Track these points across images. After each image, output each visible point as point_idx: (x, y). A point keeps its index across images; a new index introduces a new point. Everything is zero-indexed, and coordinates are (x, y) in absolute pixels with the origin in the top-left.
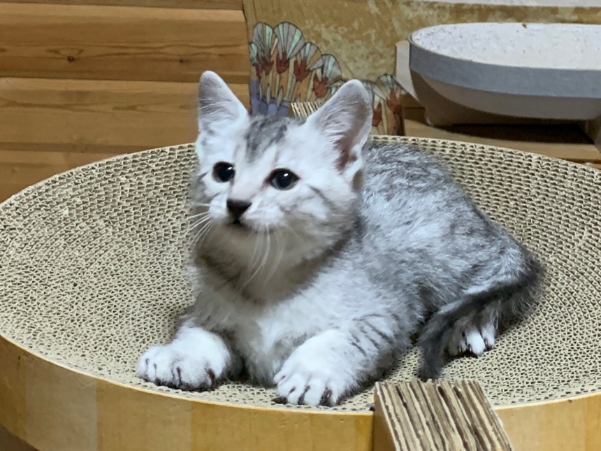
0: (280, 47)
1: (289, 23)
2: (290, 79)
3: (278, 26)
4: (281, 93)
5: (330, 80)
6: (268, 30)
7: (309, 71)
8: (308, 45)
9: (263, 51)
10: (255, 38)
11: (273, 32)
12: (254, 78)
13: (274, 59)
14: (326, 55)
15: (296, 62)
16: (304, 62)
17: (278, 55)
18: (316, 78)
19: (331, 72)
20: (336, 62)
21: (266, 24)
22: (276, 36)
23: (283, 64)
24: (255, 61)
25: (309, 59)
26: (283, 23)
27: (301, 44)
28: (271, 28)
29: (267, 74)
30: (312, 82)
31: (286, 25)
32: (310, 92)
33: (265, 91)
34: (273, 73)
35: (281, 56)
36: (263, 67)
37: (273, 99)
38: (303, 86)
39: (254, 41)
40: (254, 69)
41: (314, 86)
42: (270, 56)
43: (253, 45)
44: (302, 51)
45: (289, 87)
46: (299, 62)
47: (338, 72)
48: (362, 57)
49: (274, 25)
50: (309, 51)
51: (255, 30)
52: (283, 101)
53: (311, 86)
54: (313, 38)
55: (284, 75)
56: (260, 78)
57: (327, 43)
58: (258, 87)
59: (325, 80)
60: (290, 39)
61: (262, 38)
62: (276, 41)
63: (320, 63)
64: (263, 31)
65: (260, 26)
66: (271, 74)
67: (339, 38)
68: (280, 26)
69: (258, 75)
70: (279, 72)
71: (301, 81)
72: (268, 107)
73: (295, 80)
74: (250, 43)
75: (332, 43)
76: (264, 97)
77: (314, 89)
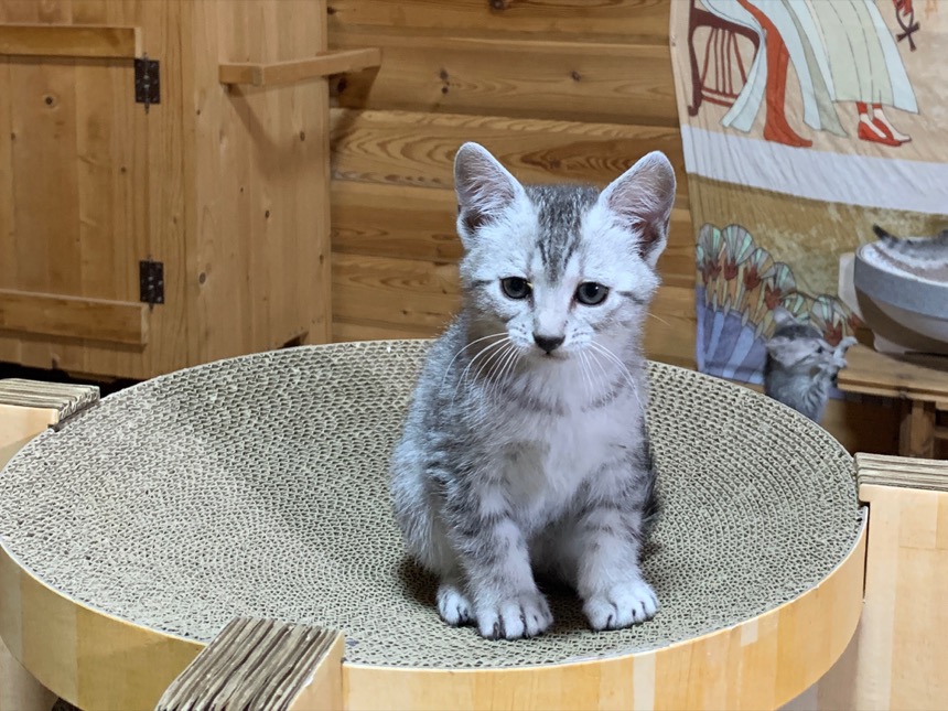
0: (729, 252)
1: (739, 227)
2: (739, 287)
3: (726, 229)
4: (729, 302)
5: (783, 291)
6: (717, 233)
7: (760, 280)
8: (759, 252)
9: (710, 255)
10: (701, 240)
11: (722, 234)
12: (700, 283)
13: (721, 264)
14: (779, 263)
15: (746, 269)
16: (755, 268)
17: (726, 260)
18: (768, 288)
19: (784, 283)
20: (791, 273)
21: (714, 226)
22: (724, 240)
23: (732, 270)
24: (702, 265)
25: (760, 266)
26: (732, 225)
27: (752, 250)
28: (718, 228)
29: (714, 279)
30: (763, 293)
31: (736, 228)
32: (761, 303)
33: (711, 299)
34: (721, 279)
35: (729, 262)
36: (710, 273)
37: (721, 308)
38: (753, 296)
39: (700, 242)
40: (700, 274)
41: (766, 296)
42: (718, 261)
43: (700, 249)
44: (753, 258)
45: (737, 295)
46: (749, 270)
47: (792, 284)
48: (820, 268)
49: (722, 228)
50: (760, 257)
51: (702, 233)
52: (731, 310)
53: (763, 296)
54: (765, 244)
55: (733, 282)
56: (706, 283)
57: (780, 250)
58: (704, 294)
59: (778, 291)
60: (739, 243)
61: (709, 240)
62: (725, 245)
63: (772, 272)
64: (711, 234)
65: (707, 228)
66: (718, 282)
67: (794, 245)
68: (729, 230)
69: (704, 280)
70: (728, 279)
71: (751, 290)
72: (714, 317)
73: (744, 289)
74: (697, 245)
75: (786, 251)
76: (711, 304)
77: (765, 300)
